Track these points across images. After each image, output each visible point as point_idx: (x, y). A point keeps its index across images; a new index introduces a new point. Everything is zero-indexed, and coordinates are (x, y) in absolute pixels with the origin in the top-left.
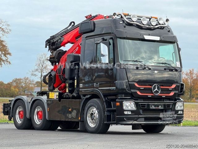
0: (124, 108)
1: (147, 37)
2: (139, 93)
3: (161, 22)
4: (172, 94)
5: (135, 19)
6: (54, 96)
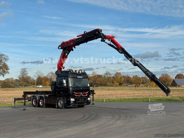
0: (71, 100)
1: (78, 77)
2: (76, 95)
3: (83, 71)
4: (87, 95)
5: (74, 71)
6: (47, 95)
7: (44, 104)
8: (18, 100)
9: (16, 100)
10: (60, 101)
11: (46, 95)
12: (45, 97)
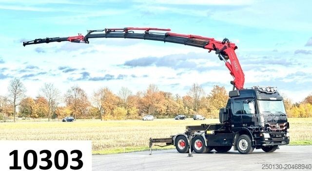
1: (271, 99)
2: (270, 129)
5: (264, 89)
6: (211, 132)
7: (205, 148)
8: (156, 142)
9: (153, 142)
10: (241, 142)
11: (208, 132)
12: (207, 136)
